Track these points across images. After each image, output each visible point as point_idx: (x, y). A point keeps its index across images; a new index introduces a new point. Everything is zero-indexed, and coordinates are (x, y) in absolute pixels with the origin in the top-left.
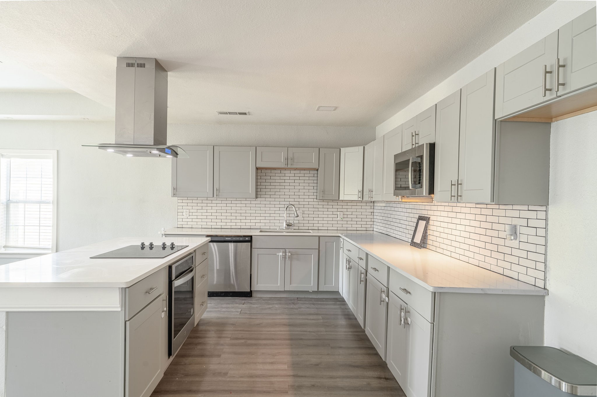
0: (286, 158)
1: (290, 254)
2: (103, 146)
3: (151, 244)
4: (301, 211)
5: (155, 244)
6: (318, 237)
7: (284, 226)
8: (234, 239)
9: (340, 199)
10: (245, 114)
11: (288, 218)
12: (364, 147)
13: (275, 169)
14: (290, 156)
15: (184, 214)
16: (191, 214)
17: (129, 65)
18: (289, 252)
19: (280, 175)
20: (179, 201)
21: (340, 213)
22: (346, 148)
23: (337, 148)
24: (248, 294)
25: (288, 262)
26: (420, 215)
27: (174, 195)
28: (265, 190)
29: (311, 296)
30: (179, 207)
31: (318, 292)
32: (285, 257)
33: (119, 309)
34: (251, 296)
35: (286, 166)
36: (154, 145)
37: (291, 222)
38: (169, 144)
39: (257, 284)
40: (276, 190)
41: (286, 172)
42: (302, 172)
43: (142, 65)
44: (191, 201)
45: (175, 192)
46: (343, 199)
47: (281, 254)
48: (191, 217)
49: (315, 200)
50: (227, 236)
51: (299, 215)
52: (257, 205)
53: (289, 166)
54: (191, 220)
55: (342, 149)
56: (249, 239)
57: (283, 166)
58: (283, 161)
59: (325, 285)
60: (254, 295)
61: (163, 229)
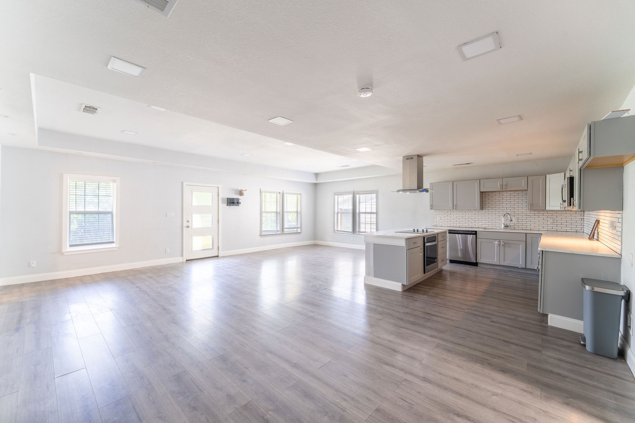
0: (502, 184)
1: (503, 243)
2: (398, 191)
3: (418, 230)
4: (516, 218)
5: (419, 230)
6: (525, 234)
7: (503, 227)
8: (465, 232)
9: (546, 209)
10: (470, 164)
11: (506, 222)
12: (565, 173)
13: (495, 192)
14: (505, 183)
15: (437, 219)
16: (441, 219)
17: (407, 159)
18: (502, 242)
19: (499, 195)
20: (435, 212)
21: (550, 219)
22: (550, 175)
23: (543, 175)
24: (476, 264)
25: (502, 248)
26: (597, 219)
27: (431, 209)
28: (488, 205)
29: (521, 271)
30: (435, 215)
31: (525, 269)
32: (499, 245)
33: (405, 246)
34: (477, 266)
35: (502, 190)
36: (418, 189)
37: (508, 224)
38: (424, 188)
39: (481, 259)
40: (496, 205)
41: (503, 193)
42: (516, 192)
43: (412, 158)
44: (441, 212)
45: (432, 207)
46: (548, 209)
47: (497, 243)
48: (441, 220)
49: (527, 210)
50: (461, 231)
51: (513, 220)
52: (482, 214)
53: (504, 190)
54: (441, 222)
55: (547, 175)
56: (475, 233)
57: (500, 190)
58: (499, 187)
59: (531, 265)
60: (479, 265)
61: (425, 226)
